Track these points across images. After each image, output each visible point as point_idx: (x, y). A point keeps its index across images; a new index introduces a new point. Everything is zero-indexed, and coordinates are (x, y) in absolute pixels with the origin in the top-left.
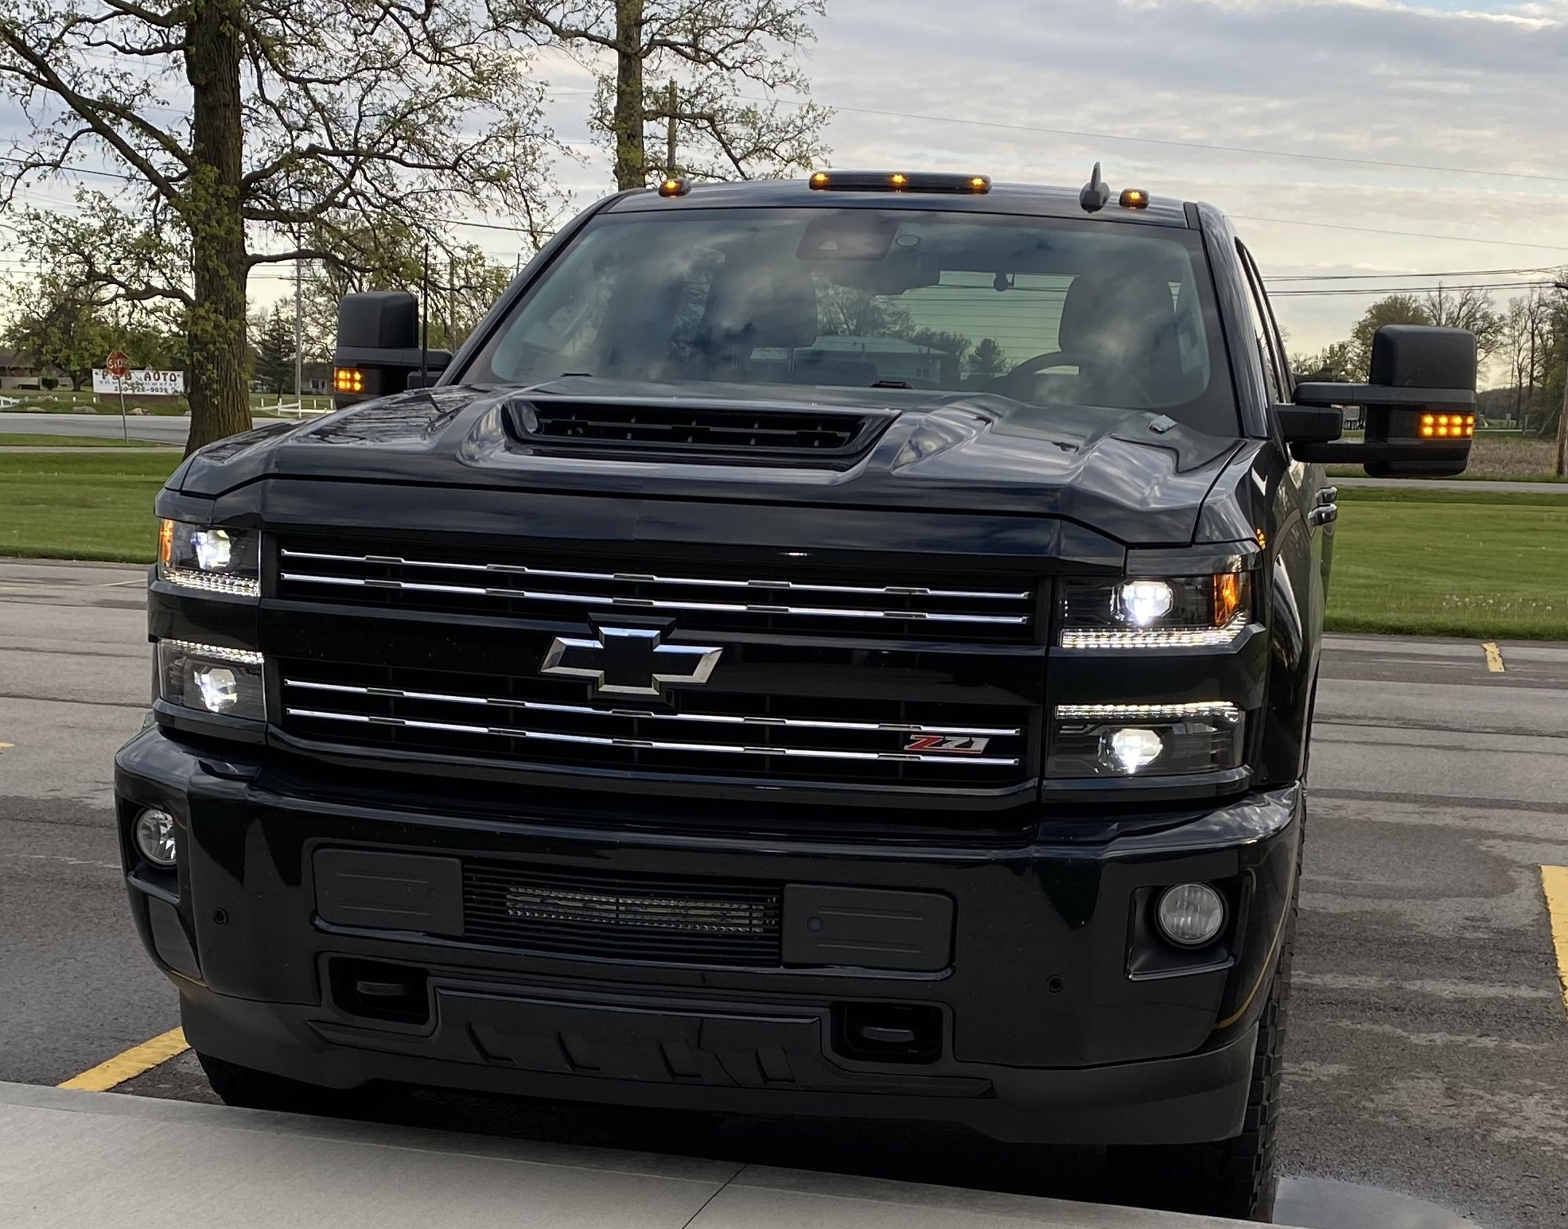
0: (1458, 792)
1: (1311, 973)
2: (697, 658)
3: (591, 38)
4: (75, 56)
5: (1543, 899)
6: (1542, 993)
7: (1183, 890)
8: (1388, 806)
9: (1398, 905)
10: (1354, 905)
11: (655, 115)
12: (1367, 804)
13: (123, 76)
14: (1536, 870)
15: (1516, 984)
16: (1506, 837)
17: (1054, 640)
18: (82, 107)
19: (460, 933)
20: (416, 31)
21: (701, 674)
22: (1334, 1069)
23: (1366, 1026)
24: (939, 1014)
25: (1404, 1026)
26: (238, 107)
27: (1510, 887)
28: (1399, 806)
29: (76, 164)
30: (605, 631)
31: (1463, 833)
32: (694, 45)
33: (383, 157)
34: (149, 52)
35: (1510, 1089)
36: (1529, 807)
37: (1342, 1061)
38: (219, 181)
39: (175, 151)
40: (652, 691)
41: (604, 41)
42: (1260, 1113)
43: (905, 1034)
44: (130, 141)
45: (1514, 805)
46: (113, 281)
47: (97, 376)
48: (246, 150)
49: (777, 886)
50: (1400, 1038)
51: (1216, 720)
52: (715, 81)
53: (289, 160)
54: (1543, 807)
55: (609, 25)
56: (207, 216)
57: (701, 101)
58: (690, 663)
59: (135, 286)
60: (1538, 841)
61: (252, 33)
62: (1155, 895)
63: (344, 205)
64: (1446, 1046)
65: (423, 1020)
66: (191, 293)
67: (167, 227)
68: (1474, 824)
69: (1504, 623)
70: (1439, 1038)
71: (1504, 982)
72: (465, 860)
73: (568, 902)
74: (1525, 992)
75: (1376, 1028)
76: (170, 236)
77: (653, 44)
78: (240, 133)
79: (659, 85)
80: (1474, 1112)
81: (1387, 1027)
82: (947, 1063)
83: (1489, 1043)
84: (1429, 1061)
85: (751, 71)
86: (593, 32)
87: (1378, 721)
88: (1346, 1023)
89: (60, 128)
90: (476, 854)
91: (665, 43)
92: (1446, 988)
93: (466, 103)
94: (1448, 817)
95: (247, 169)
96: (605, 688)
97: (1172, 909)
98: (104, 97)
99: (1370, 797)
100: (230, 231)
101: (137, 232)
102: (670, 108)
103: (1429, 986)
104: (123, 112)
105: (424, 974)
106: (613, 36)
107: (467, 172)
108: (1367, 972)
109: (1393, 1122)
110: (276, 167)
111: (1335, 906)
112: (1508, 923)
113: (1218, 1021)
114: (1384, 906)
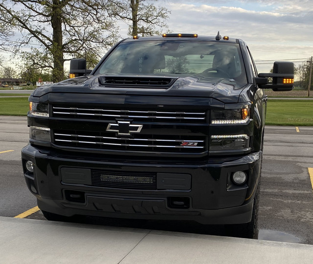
0: (292, 154)
1: (264, 189)
2: (138, 127)
3: (128, 18)
4: (30, 23)
5: (309, 174)
6: (309, 192)
7: (238, 173)
8: (278, 157)
9: (281, 176)
10: (272, 176)
11: (140, 33)
12: (275, 157)
13: (39, 26)
14: (307, 168)
15: (304, 190)
16: (301, 162)
17: (210, 122)
18: (32, 32)
19: (91, 184)
20: (95, 17)
21: (139, 131)
22: (269, 208)
23: (275, 199)
24: (189, 199)
25: (283, 199)
26: (61, 32)
27: (302, 172)
28: (280, 157)
29: (31, 43)
30: (119, 122)
31: (293, 162)
32: (147, 19)
33: (89, 40)
34: (44, 22)
35: (304, 211)
36: (305, 157)
37: (271, 206)
38: (58, 46)
39: (50, 40)
40: (129, 134)
41: (130, 19)
42: (255, 217)
43: (182, 203)
44: (41, 38)
45: (302, 156)
46: (38, 64)
47: (37, 83)
48: (63, 40)
49: (155, 173)
50: (282, 201)
51: (244, 138)
52: (151, 26)
53: (71, 41)
54: (308, 157)
55: (131, 16)
56: (56, 52)
57: (148, 30)
58: (136, 128)
59: (43, 65)
60: (307, 163)
61: (64, 18)
62: (232, 174)
63: (82, 50)
64: (291, 203)
65: (84, 202)
66: (53, 66)
67: (48, 54)
68: (295, 160)
69: (299, 123)
70: (290, 201)
71: (302, 190)
72: (91, 169)
73: (113, 177)
74: (306, 192)
75: (278, 200)
76: (49, 56)
77: (139, 19)
78: (62, 37)
79: (140, 27)
80: (296, 216)
81: (280, 199)
82: (191, 209)
83: (299, 202)
84: (288, 206)
85: (158, 24)
86: (128, 17)
87: (276, 141)
88: (271, 199)
89: (28, 36)
90: (94, 168)
91: (141, 19)
92: (291, 192)
93: (104, 30)
94: (290, 159)
95: (63, 43)
96: (119, 134)
97: (236, 177)
98: (36, 30)
99: (275, 155)
100: (60, 55)
101: (43, 55)
102: (143, 31)
103: (287, 191)
104: (40, 33)
105: (84, 193)
106: (132, 18)
107: (104, 43)
108: (275, 189)
109: (281, 218)
110: (69, 43)
111: (269, 176)
112: (302, 179)
113: (246, 199)
114: (278, 176)
